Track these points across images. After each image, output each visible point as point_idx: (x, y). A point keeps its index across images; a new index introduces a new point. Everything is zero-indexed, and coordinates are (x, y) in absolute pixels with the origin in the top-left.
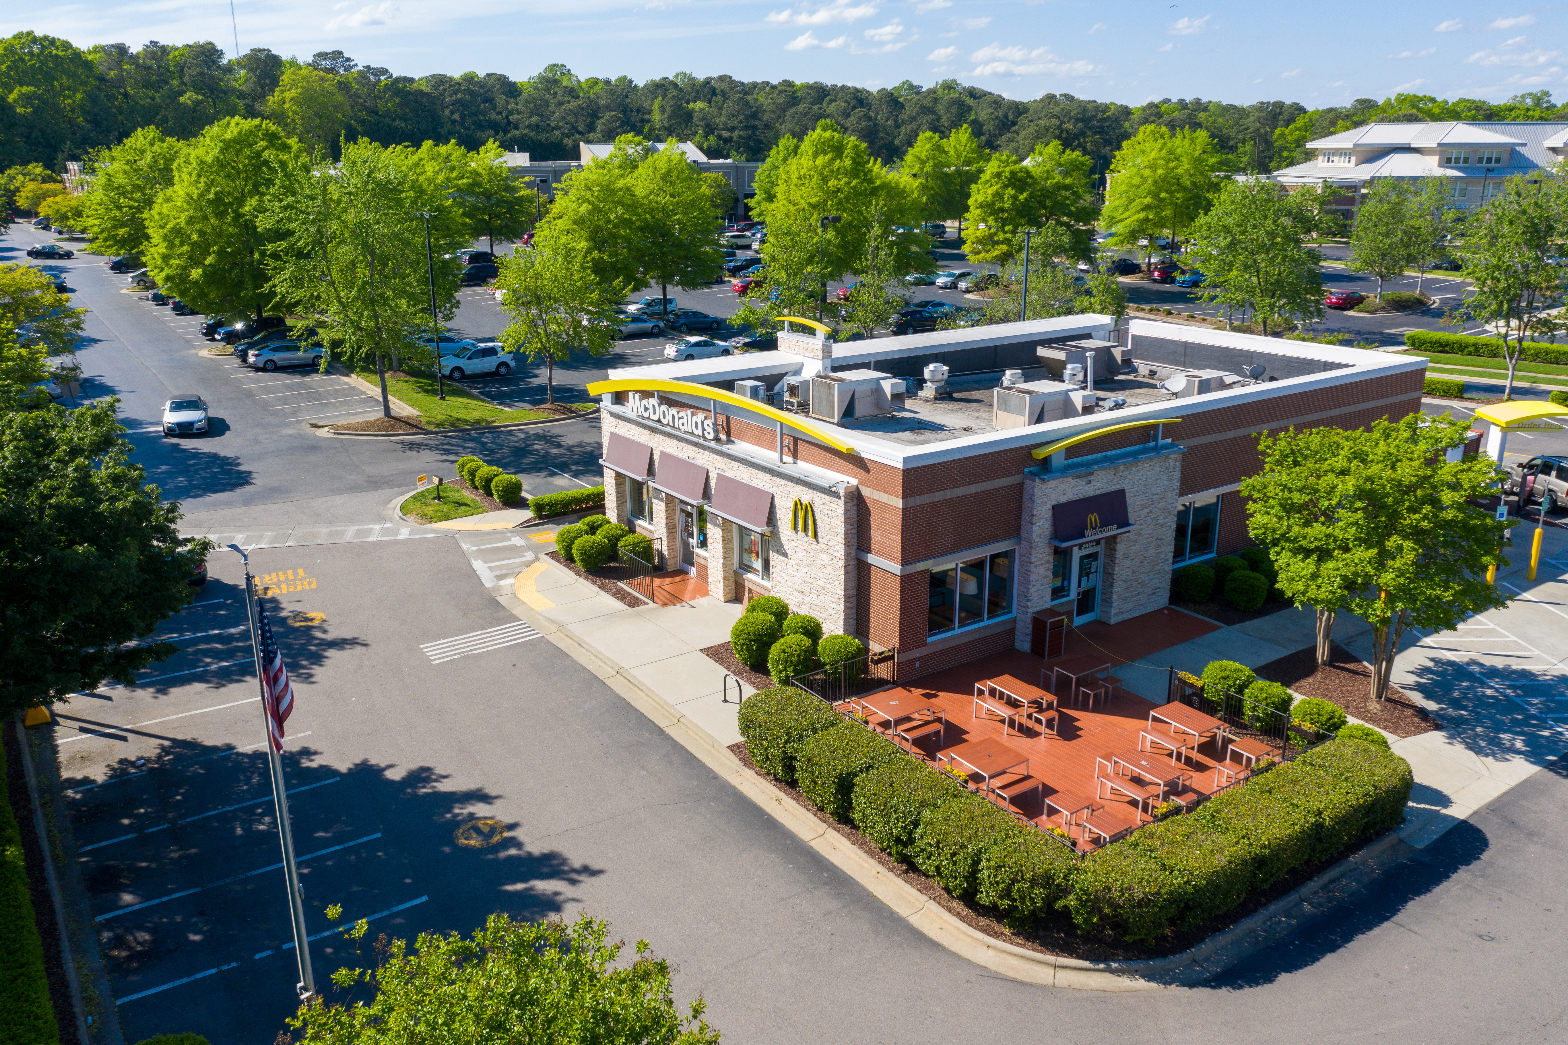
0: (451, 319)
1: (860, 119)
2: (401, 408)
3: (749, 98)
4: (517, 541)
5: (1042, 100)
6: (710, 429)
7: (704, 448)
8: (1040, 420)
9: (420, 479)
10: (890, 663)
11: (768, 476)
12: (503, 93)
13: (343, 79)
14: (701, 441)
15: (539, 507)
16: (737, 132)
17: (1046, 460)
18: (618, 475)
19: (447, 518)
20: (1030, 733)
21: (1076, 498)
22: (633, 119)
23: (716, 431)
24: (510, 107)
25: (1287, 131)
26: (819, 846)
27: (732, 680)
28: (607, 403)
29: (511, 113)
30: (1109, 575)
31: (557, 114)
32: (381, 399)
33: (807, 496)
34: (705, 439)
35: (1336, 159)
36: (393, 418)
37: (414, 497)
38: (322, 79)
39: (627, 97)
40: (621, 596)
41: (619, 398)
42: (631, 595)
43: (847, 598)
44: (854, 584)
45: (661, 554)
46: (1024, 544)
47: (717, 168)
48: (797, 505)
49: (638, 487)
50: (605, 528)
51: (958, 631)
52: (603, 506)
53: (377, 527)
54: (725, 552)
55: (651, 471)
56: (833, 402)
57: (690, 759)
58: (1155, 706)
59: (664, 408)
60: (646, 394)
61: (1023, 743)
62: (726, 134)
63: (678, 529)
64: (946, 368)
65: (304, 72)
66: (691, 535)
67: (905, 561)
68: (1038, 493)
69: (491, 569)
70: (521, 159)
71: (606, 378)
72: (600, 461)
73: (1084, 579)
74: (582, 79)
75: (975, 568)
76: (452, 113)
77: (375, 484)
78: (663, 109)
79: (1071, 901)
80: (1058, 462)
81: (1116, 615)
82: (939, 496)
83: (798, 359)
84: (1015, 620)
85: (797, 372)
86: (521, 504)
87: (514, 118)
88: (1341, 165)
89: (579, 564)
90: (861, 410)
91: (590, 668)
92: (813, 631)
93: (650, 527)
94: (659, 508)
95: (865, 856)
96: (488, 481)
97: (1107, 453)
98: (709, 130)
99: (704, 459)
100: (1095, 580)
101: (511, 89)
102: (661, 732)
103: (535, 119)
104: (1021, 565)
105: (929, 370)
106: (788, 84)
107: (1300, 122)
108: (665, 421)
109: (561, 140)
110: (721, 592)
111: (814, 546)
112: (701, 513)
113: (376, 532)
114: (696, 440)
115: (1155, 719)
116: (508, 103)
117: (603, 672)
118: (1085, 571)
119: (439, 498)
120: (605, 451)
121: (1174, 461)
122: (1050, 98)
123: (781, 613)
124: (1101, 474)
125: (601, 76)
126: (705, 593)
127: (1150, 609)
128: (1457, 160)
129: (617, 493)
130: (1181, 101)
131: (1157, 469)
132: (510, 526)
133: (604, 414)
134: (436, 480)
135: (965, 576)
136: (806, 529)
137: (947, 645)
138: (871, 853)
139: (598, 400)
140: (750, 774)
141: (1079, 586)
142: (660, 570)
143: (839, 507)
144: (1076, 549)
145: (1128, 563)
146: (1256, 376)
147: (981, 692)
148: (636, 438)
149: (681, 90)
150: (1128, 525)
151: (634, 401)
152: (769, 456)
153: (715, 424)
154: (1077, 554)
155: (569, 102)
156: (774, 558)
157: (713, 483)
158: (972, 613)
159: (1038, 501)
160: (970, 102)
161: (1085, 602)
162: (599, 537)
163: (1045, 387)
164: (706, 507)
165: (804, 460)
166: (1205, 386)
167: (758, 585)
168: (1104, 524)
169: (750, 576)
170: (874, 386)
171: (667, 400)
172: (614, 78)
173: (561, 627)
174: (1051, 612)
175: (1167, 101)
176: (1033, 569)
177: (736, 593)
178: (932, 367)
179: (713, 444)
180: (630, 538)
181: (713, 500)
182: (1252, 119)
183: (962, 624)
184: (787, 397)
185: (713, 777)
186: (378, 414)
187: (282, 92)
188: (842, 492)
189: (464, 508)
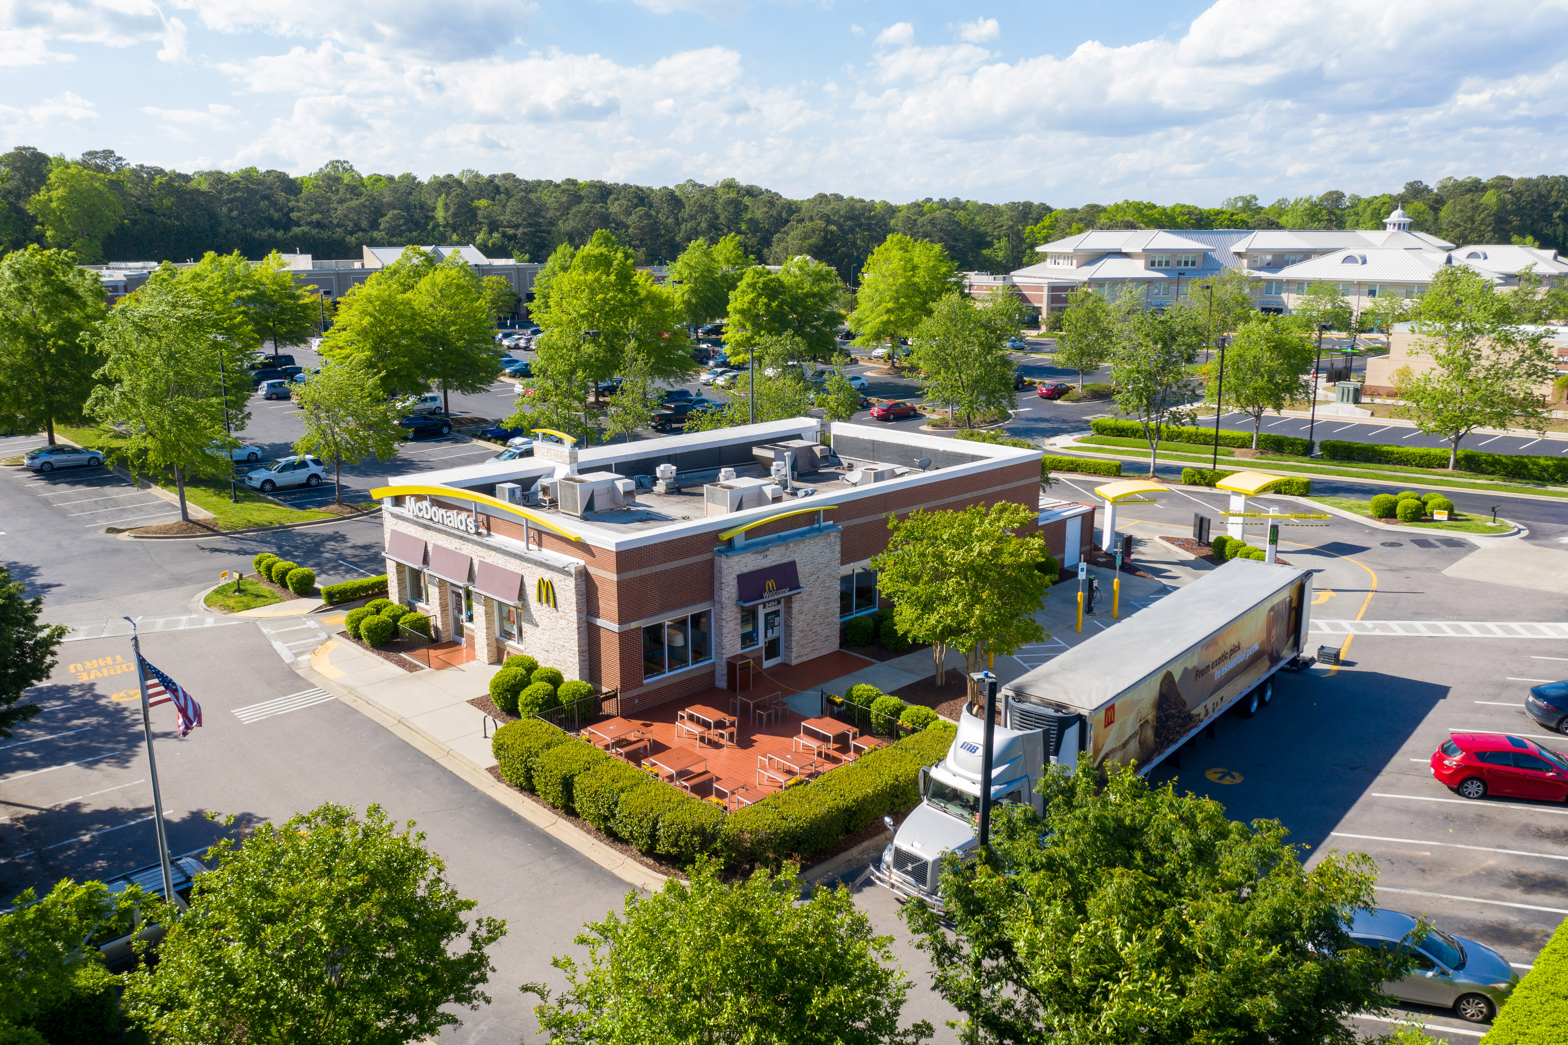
0: (242, 429)
1: (641, 217)
2: (197, 512)
3: (532, 196)
4: (311, 624)
5: (814, 199)
6: (472, 525)
7: (468, 540)
8: (739, 508)
9: (223, 575)
10: (614, 700)
11: (518, 562)
12: (282, 191)
13: (114, 178)
14: (466, 535)
15: (330, 595)
16: (521, 230)
17: (730, 541)
18: (399, 565)
19: (248, 608)
20: (717, 746)
21: (756, 568)
22: (416, 216)
23: (477, 527)
24: (290, 204)
25: (1036, 229)
26: (553, 831)
27: (490, 719)
28: (387, 505)
29: (292, 210)
30: (788, 627)
31: (339, 212)
32: (179, 505)
33: (547, 575)
34: (469, 533)
35: (1061, 261)
36: (191, 521)
37: (216, 592)
38: (92, 178)
39: (410, 193)
40: (403, 664)
41: (398, 501)
42: (411, 663)
43: (581, 653)
44: (586, 641)
45: (436, 629)
46: (717, 605)
47: (499, 270)
48: (541, 582)
49: (416, 575)
50: (388, 608)
51: (668, 674)
52: (387, 592)
53: (184, 618)
54: (488, 624)
55: (426, 561)
56: (576, 500)
57: (455, 779)
58: (805, 718)
59: (435, 508)
60: (420, 498)
61: (711, 752)
62: (510, 231)
63: (450, 607)
64: (674, 468)
65: (73, 170)
66: (460, 612)
67: (621, 621)
68: (724, 566)
69: (290, 648)
70: (302, 262)
71: (387, 485)
72: (383, 554)
73: (770, 632)
74: (365, 175)
75: (680, 624)
76: (231, 211)
77: (178, 581)
78: (446, 206)
80: (739, 542)
81: (796, 658)
82: (646, 571)
83: (551, 464)
84: (714, 664)
85: (550, 475)
86: (316, 593)
87: (294, 215)
88: (1065, 267)
89: (365, 640)
90: (599, 505)
91: (377, 720)
92: (555, 679)
93: (427, 607)
94: (433, 592)
95: (584, 834)
96: (284, 574)
97: (782, 534)
98: (493, 226)
99: (468, 550)
100: (778, 632)
101: (291, 186)
102: (434, 763)
103: (316, 217)
104: (716, 622)
105: (660, 470)
106: (572, 182)
107: (1047, 221)
108: (436, 520)
109: (344, 238)
110: (486, 657)
111: (555, 614)
112: (469, 594)
113: (184, 623)
114: (461, 534)
116: (289, 200)
117: (388, 723)
118: (769, 625)
119: (239, 590)
120: (387, 546)
121: (834, 538)
122: (822, 198)
123: (531, 667)
124: (775, 549)
125: (383, 173)
126: (474, 658)
127: (824, 652)
128: (1160, 263)
129: (399, 580)
130: (942, 200)
131: (821, 544)
132: (306, 612)
133: (386, 515)
134: (236, 576)
135: (674, 632)
136: (548, 601)
137: (659, 686)
138: (589, 832)
139: (380, 502)
140: (502, 787)
141: (766, 636)
142: (435, 642)
143: (571, 583)
144: (761, 607)
145: (802, 617)
146: (924, 467)
147: (682, 717)
148: (412, 534)
149: (465, 188)
150: (799, 587)
151: (410, 503)
152: (517, 545)
153: (476, 521)
154: (761, 613)
155: (352, 199)
156: (526, 626)
157: (476, 568)
158: (678, 658)
159: (725, 572)
160: (747, 200)
161: (772, 649)
162: (384, 616)
163: (747, 482)
164: (471, 588)
165: (546, 547)
166: (879, 476)
167: (515, 649)
168: (779, 588)
169: (510, 642)
170: (609, 485)
171: (438, 502)
172: (397, 174)
173: (351, 690)
174: (742, 657)
175: (929, 200)
176: (724, 623)
177: (498, 656)
178: (662, 467)
179: (475, 537)
180: (410, 617)
181: (477, 581)
182: (1005, 217)
183: (671, 668)
184: (541, 496)
186: (176, 518)
187: (49, 191)
188: (573, 571)
189: (262, 599)
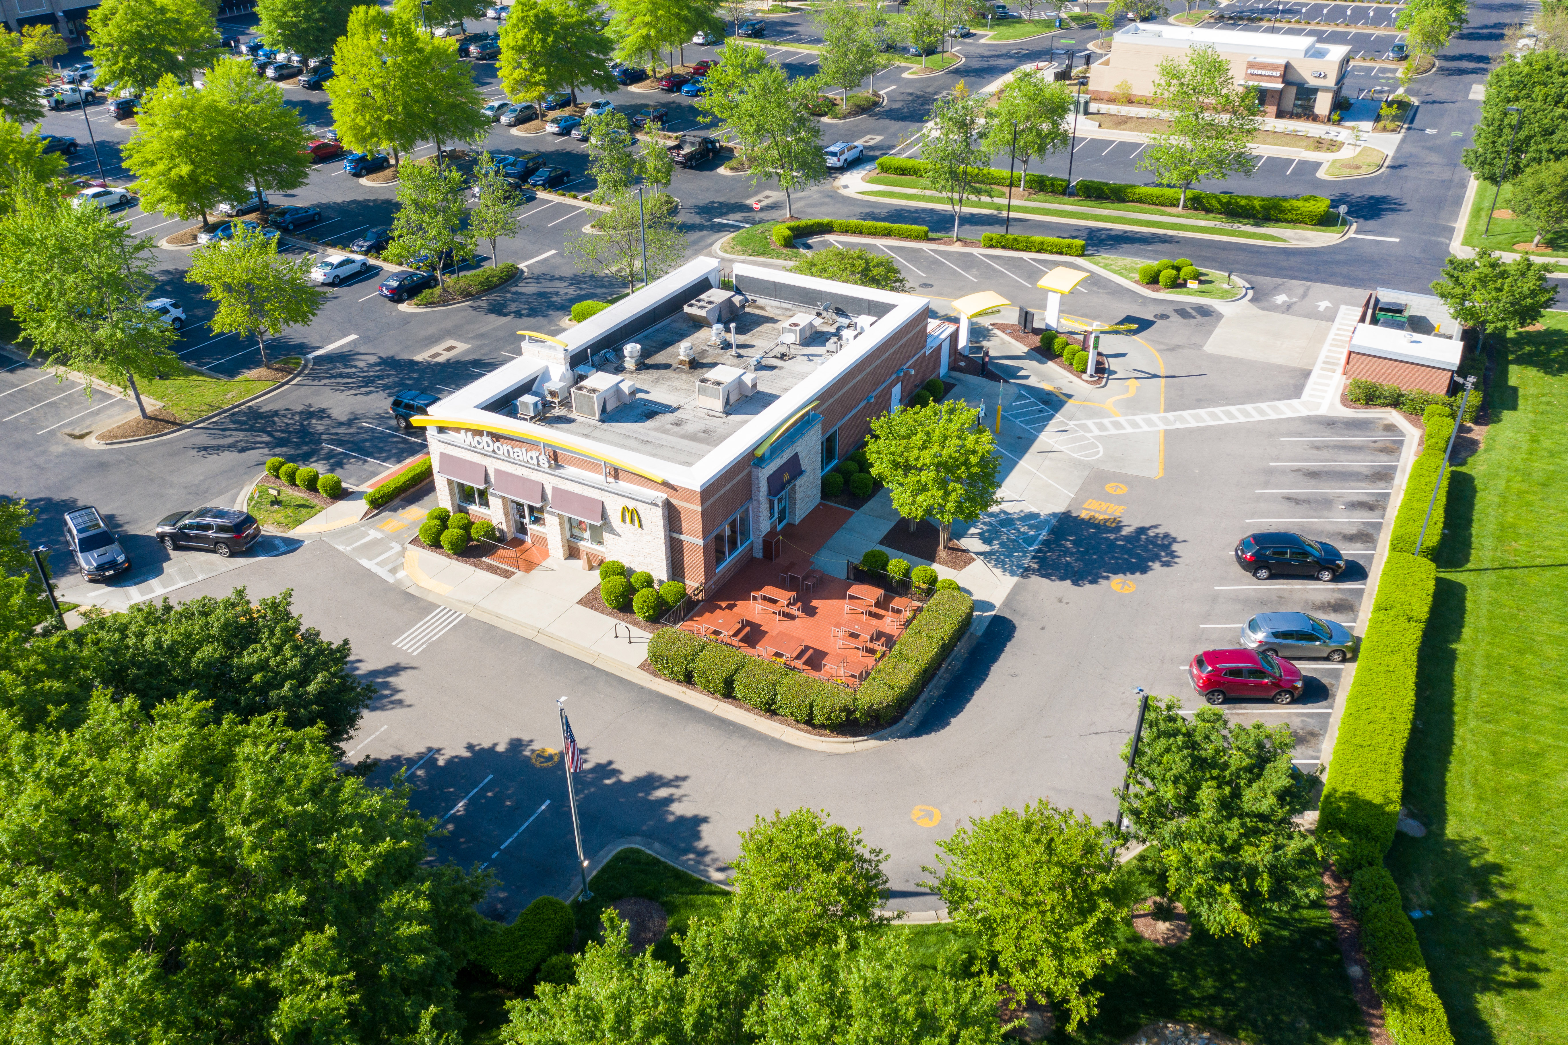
4: (375, 534)
6: (543, 461)
7: (538, 471)
10: (702, 592)
11: (598, 491)
15: (373, 501)
17: (763, 456)
18: (450, 482)
19: (300, 521)
20: (792, 617)
21: (777, 468)
23: (549, 462)
26: (720, 713)
28: (433, 434)
30: (792, 498)
33: (631, 504)
34: (539, 466)
36: (151, 418)
37: (253, 506)
40: (493, 570)
42: (499, 568)
43: (667, 559)
45: (501, 531)
46: (755, 502)
48: (624, 509)
51: (729, 559)
54: (561, 530)
55: (486, 482)
57: (621, 681)
59: (498, 444)
60: (477, 433)
61: (793, 625)
63: (513, 514)
64: (639, 346)
66: (524, 517)
67: (704, 536)
68: (760, 475)
69: (379, 565)
79: (858, 715)
81: (798, 518)
82: (717, 496)
83: (543, 363)
84: (753, 542)
86: (350, 495)
89: (448, 551)
90: (610, 406)
91: (517, 633)
93: (483, 511)
94: (496, 503)
95: (745, 712)
99: (539, 478)
100: (784, 503)
102: (594, 668)
104: (754, 512)
105: (628, 351)
108: (499, 452)
110: (561, 554)
111: (641, 531)
114: (532, 466)
115: (852, 597)
117: (529, 634)
118: (780, 500)
119: (276, 503)
121: (818, 425)
123: (626, 573)
124: (787, 450)
126: (548, 555)
127: (812, 507)
129: (449, 490)
132: (356, 518)
133: (431, 441)
136: (632, 522)
138: (748, 710)
140: (660, 681)
141: (778, 509)
142: (507, 542)
143: (657, 511)
147: (755, 598)
148: (467, 459)
150: (802, 472)
151: (466, 436)
152: (595, 479)
156: (606, 536)
157: (548, 492)
158: (733, 548)
159: (761, 479)
162: (457, 529)
164: (547, 508)
165: (625, 482)
166: (803, 332)
167: (593, 550)
169: (583, 543)
170: (615, 389)
173: (474, 605)
176: (760, 514)
177: (570, 552)
178: (629, 347)
179: (547, 470)
181: (550, 503)
183: (730, 554)
184: (549, 398)
185: (641, 689)
186: (136, 416)
188: (658, 502)
